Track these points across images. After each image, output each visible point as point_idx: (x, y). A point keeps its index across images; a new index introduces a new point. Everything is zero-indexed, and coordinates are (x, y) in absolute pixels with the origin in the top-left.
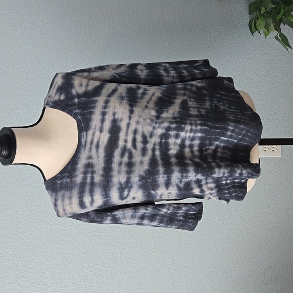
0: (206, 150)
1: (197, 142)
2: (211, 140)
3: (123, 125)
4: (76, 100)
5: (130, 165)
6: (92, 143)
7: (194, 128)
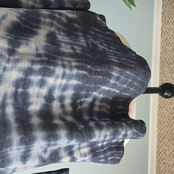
0: (81, 103)
1: (69, 93)
2: (89, 90)
7: (68, 71)
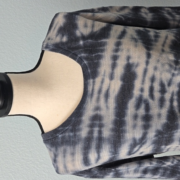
3: (139, 71)
4: (81, 43)
5: (147, 118)
6: (100, 91)
